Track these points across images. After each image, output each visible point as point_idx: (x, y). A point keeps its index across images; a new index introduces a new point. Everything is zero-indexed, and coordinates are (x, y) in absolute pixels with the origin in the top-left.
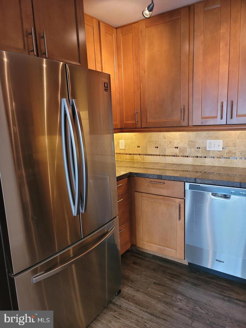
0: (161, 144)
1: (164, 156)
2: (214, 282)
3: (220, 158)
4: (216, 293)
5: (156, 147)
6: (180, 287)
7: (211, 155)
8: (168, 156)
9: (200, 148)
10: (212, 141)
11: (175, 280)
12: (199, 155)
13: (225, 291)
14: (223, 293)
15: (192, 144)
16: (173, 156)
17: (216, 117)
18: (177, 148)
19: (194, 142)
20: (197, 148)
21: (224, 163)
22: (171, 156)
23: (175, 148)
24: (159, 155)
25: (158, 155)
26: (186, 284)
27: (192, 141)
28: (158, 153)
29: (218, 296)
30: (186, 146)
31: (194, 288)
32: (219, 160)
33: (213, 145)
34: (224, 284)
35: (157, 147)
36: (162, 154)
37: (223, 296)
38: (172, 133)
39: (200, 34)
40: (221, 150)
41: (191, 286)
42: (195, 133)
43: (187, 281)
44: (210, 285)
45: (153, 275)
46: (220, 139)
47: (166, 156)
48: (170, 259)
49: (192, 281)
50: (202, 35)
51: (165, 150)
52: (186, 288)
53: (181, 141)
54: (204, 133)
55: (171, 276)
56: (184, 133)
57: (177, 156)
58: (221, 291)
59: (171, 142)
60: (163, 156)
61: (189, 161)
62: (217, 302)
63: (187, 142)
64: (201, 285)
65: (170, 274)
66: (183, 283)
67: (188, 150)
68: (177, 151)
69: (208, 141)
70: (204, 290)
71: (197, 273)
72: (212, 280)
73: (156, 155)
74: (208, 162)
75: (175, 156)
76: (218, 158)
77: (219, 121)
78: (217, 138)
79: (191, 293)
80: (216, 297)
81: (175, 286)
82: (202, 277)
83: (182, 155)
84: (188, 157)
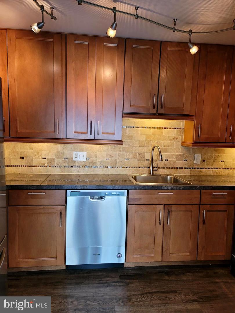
0: (28, 155)
1: (31, 166)
2: (92, 275)
3: (85, 167)
4: (97, 283)
5: (21, 158)
6: (67, 291)
7: (77, 164)
8: (35, 166)
9: (67, 159)
10: (78, 153)
11: (59, 287)
12: (66, 165)
13: (103, 280)
14: (102, 282)
15: (59, 155)
16: (40, 166)
17: (87, 133)
18: (45, 158)
19: (61, 153)
20: (65, 159)
21: (88, 171)
22: (39, 166)
23: (43, 158)
24: (25, 166)
25: (23, 166)
26: (70, 286)
27: (59, 153)
28: (23, 164)
29: (99, 285)
30: (54, 157)
31: (79, 287)
32: (84, 169)
33: (78, 156)
34: (100, 274)
35: (23, 158)
36: (28, 165)
37: (103, 284)
38: (40, 144)
39: (72, 61)
40: (85, 160)
41: (75, 286)
42: (62, 145)
43: (70, 284)
44: (90, 279)
45: (37, 291)
46: (84, 151)
47: (33, 166)
48: (46, 270)
49: (75, 282)
50: (74, 62)
51: (32, 161)
52: (72, 290)
53: (49, 152)
54: (70, 146)
55: (54, 285)
56: (52, 145)
57: (44, 167)
58: (100, 281)
59: (38, 153)
60: (29, 166)
61: (57, 171)
62: (100, 290)
63: (55, 154)
64: (83, 282)
65: (52, 283)
66: (67, 286)
67: (56, 161)
68: (45, 161)
69: (75, 152)
70: (87, 285)
71: (76, 273)
72: (90, 274)
73: (22, 166)
74: (75, 171)
75: (42, 166)
76: (83, 167)
77: (88, 136)
78: (82, 150)
79: (78, 293)
80: (98, 287)
81: (61, 292)
82: (82, 275)
83: (50, 165)
84: (56, 167)
